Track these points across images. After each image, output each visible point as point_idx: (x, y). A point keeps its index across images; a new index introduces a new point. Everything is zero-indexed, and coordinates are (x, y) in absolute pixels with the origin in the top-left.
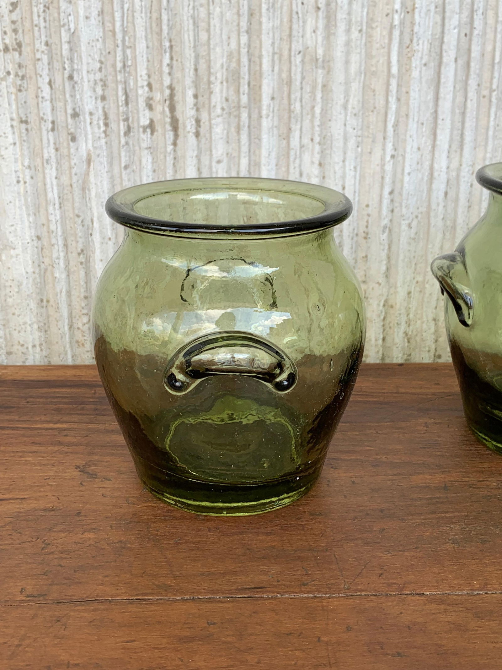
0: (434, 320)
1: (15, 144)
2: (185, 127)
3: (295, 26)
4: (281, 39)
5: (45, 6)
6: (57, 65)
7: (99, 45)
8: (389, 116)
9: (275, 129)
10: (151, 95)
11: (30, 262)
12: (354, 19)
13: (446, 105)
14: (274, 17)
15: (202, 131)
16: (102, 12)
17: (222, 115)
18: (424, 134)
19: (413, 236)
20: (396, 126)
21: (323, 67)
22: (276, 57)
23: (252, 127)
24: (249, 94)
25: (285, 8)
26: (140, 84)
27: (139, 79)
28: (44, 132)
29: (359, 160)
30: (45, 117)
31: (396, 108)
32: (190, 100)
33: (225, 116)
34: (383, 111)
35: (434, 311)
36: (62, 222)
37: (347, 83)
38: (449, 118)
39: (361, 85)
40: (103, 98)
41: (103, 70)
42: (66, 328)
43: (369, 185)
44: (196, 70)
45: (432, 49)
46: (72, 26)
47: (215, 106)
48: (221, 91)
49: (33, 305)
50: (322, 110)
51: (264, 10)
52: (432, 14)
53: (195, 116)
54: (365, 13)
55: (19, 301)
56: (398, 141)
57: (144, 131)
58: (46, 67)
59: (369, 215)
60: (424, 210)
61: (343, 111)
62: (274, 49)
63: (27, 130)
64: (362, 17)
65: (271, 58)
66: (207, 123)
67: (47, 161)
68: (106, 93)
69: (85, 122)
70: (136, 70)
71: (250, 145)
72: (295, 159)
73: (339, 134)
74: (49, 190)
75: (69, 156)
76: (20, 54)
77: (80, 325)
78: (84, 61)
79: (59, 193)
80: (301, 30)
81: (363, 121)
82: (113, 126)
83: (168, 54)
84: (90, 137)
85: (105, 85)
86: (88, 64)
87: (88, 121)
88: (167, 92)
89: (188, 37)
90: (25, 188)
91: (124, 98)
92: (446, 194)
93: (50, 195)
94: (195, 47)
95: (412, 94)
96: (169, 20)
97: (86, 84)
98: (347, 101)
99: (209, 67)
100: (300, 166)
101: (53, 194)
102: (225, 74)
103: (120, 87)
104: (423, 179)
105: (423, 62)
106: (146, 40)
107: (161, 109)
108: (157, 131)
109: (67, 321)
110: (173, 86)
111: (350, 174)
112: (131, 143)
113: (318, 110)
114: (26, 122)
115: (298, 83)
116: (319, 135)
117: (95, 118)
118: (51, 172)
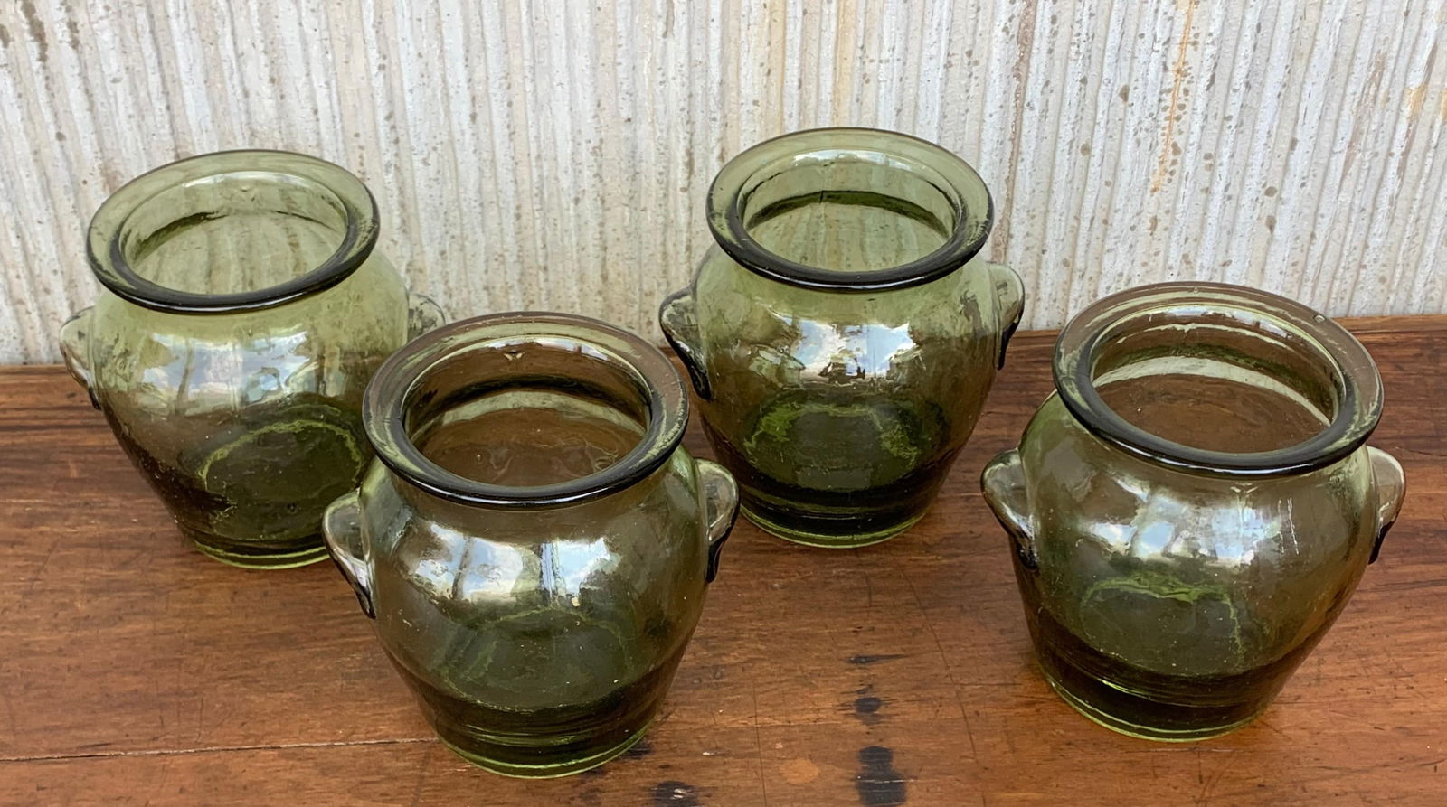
0: (486, 288)
2: (55, 34)
8: (365, 13)
9: (193, 32)
15: (82, 37)
17: (107, 17)
18: (424, 34)
19: (433, 175)
20: (379, 24)
23: (157, 29)
29: (331, 72)
33: (112, 17)
35: (484, 276)
38: (458, 11)
43: (354, 106)
53: (67, 20)
56: (387, 45)
59: (361, 148)
60: (445, 138)
61: (292, 5)
66: (87, 28)
71: (159, 56)
73: (292, 38)
81: (327, 18)
92: (473, 117)
100: (242, 82)
104: (435, 95)
107: (13, 11)
108: (13, 40)
111: (321, 94)
116: (262, 40)
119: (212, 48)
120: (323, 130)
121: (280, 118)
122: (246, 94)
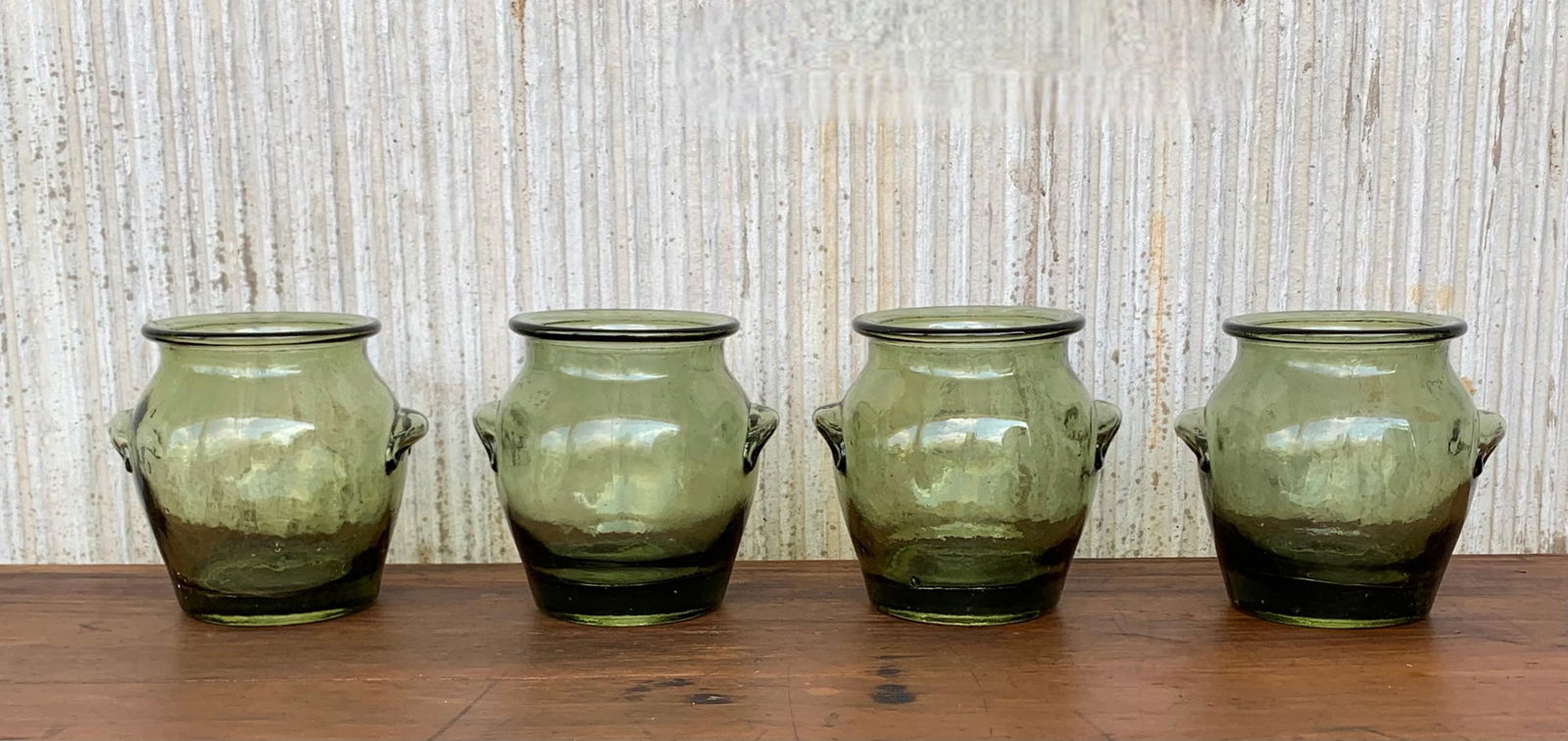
1: (61, 303)
2: (264, 281)
3: (388, 167)
4: (373, 181)
5: (97, 146)
6: (111, 212)
7: (160, 188)
8: (508, 270)
9: (372, 284)
10: (222, 245)
11: (79, 448)
12: (457, 158)
13: (575, 258)
14: (362, 156)
15: (285, 286)
16: (163, 152)
17: (307, 268)
20: (518, 281)
21: (425, 213)
22: (369, 200)
23: (344, 279)
24: (338, 243)
25: (376, 147)
26: (208, 233)
27: (207, 226)
28: (96, 290)
29: (477, 321)
30: (97, 272)
31: (517, 260)
32: (269, 251)
33: (311, 268)
34: (501, 263)
36: (117, 397)
37: (455, 231)
38: (581, 272)
39: (473, 233)
40: (166, 249)
41: (165, 217)
42: (123, 531)
43: (493, 351)
44: (274, 216)
45: (554, 193)
46: (128, 168)
47: (298, 258)
48: (305, 240)
49: (82, 501)
50: (428, 262)
51: (350, 149)
52: (549, 152)
53: (276, 270)
54: (470, 152)
55: (64, 496)
56: (523, 299)
57: (215, 287)
58: (99, 214)
61: (452, 263)
62: (365, 192)
63: (76, 286)
64: (466, 156)
65: (361, 202)
66: (291, 278)
67: (99, 322)
68: (169, 244)
69: (144, 276)
70: (203, 217)
72: (399, 319)
73: (450, 292)
74: (102, 357)
75: (125, 317)
76: (68, 200)
77: (140, 528)
78: (143, 207)
79: (114, 361)
80: (395, 171)
81: (478, 276)
82: (179, 281)
83: (240, 199)
84: (150, 294)
85: (167, 234)
86: (147, 210)
87: (148, 276)
88: (241, 241)
89: (263, 179)
90: (73, 355)
91: (189, 248)
93: (102, 363)
94: (271, 190)
95: (533, 244)
96: (240, 160)
97: (145, 233)
98: (457, 251)
99: (289, 213)
100: (406, 327)
101: (106, 363)
102: (309, 220)
103: (185, 236)
105: (543, 206)
106: (215, 183)
108: (230, 287)
109: (123, 522)
110: (248, 234)
111: (468, 338)
112: (200, 300)
113: (422, 263)
114: (75, 278)
115: (396, 231)
116: (426, 292)
117: (156, 272)
118: (104, 336)
119: (386, 299)
120: (466, 372)
121: (433, 359)
122: (409, 338)
